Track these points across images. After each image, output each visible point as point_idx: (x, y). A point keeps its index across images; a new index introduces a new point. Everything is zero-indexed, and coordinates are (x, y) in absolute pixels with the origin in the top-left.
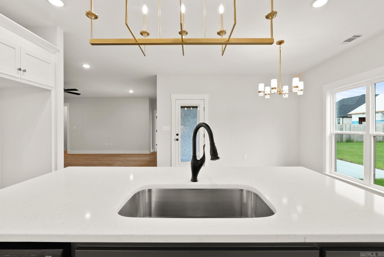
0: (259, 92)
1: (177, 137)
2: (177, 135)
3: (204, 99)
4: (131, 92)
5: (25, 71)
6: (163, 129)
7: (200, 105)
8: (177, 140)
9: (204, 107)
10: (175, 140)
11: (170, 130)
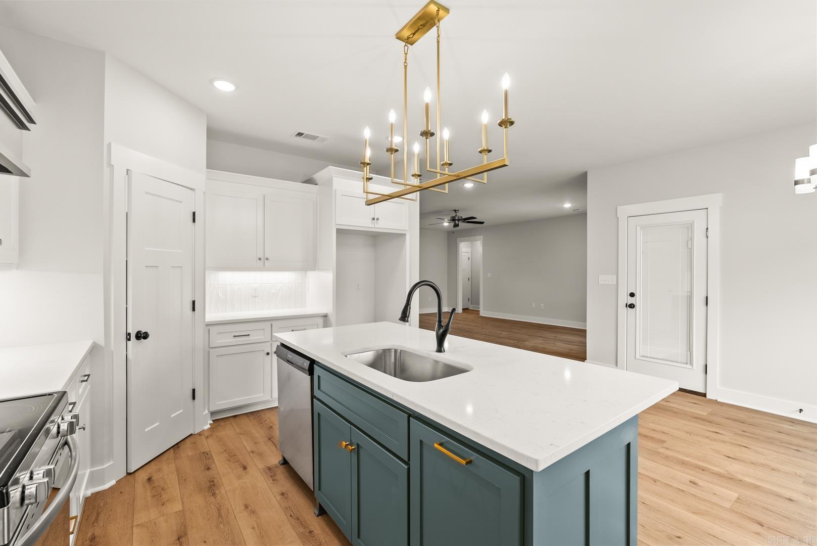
0: (796, 183)
1: (631, 300)
2: (632, 295)
3: (706, 207)
4: (567, 205)
5: (378, 219)
6: (600, 282)
7: (694, 222)
8: (632, 306)
9: (707, 229)
10: (627, 307)
11: (615, 283)
